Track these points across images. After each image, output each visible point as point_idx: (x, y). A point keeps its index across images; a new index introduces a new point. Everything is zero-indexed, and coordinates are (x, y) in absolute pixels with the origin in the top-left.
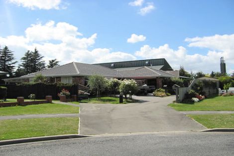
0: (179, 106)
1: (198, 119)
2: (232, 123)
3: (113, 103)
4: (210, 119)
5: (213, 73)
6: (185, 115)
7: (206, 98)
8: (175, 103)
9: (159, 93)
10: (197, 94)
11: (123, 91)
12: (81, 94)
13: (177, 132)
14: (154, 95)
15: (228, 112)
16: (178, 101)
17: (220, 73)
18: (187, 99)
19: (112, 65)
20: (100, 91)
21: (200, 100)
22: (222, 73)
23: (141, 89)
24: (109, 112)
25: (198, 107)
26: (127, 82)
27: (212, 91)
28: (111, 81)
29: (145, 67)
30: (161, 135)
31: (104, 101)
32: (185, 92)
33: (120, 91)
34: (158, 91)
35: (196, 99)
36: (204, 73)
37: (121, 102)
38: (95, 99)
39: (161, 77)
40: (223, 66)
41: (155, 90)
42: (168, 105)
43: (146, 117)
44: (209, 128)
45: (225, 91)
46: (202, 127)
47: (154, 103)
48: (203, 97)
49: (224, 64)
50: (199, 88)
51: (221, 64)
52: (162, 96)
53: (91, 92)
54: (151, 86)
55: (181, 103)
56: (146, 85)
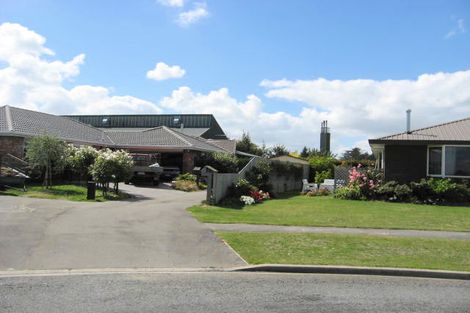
0: (208, 211)
1: (236, 242)
2: (303, 253)
3: (73, 200)
4: (260, 243)
5: (305, 149)
6: (212, 231)
7: (272, 197)
8: (205, 206)
9: (184, 184)
10: (254, 188)
11: (98, 175)
12: (9, 176)
13: (177, 271)
14: (174, 188)
15: (304, 230)
16: (210, 201)
17: (319, 150)
18: (231, 199)
19: (105, 120)
20: (53, 172)
21: (258, 201)
22: (322, 151)
23: (146, 173)
24: (48, 220)
25: (249, 215)
26: (109, 155)
27: (291, 184)
28: (80, 151)
29: (164, 127)
30: (135, 278)
31: (58, 193)
32: (230, 185)
33: (93, 172)
34: (183, 178)
35: (248, 199)
36: (287, 148)
37: (91, 197)
38: (40, 188)
39: (193, 151)
40: (325, 138)
41: (177, 176)
42: (189, 209)
43: (125, 233)
44: (250, 263)
45: (316, 185)
46: (238, 259)
47: (164, 202)
48: (266, 195)
49: (328, 135)
50: (260, 176)
51: (322, 134)
52: (189, 190)
53: (30, 172)
54: (168, 168)
55: (216, 205)
56: (156, 165)
